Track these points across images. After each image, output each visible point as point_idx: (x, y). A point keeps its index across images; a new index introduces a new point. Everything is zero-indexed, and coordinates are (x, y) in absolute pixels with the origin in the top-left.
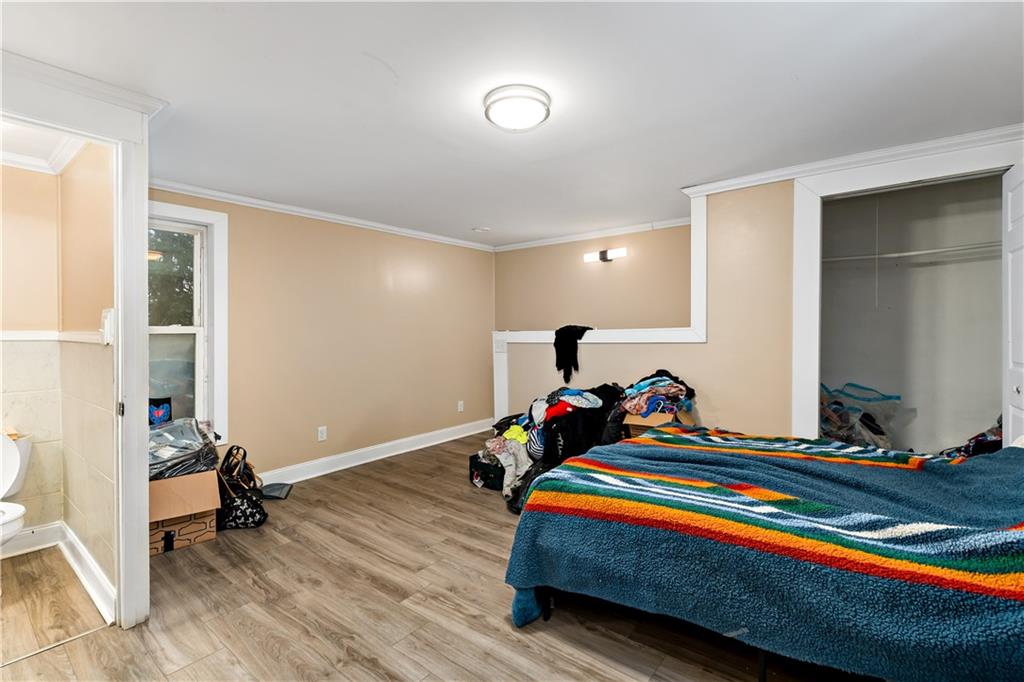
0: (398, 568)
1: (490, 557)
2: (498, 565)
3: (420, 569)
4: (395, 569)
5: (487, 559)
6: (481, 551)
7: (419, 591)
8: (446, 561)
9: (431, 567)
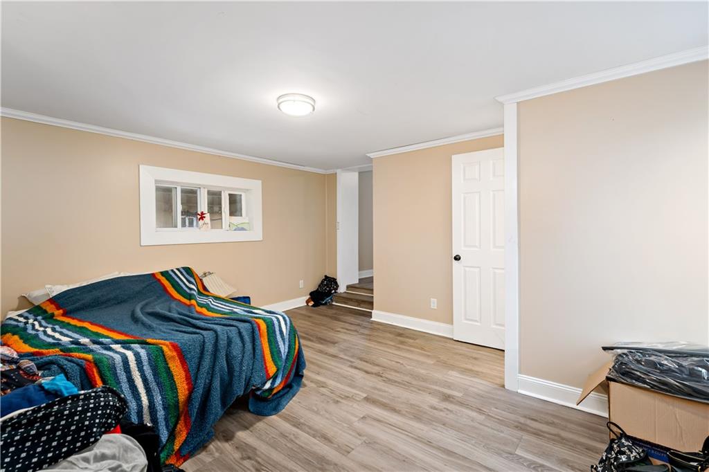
0: (382, 419)
1: (307, 429)
2: (302, 421)
3: (364, 418)
4: (384, 418)
5: (310, 428)
6: (314, 436)
7: (359, 401)
8: (345, 425)
9: (357, 419)
